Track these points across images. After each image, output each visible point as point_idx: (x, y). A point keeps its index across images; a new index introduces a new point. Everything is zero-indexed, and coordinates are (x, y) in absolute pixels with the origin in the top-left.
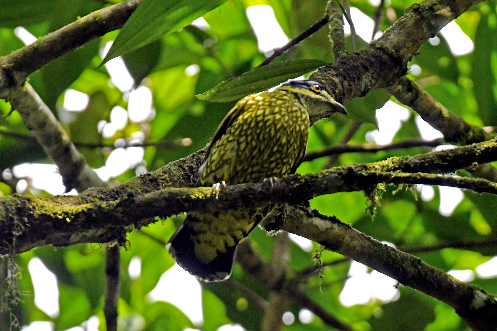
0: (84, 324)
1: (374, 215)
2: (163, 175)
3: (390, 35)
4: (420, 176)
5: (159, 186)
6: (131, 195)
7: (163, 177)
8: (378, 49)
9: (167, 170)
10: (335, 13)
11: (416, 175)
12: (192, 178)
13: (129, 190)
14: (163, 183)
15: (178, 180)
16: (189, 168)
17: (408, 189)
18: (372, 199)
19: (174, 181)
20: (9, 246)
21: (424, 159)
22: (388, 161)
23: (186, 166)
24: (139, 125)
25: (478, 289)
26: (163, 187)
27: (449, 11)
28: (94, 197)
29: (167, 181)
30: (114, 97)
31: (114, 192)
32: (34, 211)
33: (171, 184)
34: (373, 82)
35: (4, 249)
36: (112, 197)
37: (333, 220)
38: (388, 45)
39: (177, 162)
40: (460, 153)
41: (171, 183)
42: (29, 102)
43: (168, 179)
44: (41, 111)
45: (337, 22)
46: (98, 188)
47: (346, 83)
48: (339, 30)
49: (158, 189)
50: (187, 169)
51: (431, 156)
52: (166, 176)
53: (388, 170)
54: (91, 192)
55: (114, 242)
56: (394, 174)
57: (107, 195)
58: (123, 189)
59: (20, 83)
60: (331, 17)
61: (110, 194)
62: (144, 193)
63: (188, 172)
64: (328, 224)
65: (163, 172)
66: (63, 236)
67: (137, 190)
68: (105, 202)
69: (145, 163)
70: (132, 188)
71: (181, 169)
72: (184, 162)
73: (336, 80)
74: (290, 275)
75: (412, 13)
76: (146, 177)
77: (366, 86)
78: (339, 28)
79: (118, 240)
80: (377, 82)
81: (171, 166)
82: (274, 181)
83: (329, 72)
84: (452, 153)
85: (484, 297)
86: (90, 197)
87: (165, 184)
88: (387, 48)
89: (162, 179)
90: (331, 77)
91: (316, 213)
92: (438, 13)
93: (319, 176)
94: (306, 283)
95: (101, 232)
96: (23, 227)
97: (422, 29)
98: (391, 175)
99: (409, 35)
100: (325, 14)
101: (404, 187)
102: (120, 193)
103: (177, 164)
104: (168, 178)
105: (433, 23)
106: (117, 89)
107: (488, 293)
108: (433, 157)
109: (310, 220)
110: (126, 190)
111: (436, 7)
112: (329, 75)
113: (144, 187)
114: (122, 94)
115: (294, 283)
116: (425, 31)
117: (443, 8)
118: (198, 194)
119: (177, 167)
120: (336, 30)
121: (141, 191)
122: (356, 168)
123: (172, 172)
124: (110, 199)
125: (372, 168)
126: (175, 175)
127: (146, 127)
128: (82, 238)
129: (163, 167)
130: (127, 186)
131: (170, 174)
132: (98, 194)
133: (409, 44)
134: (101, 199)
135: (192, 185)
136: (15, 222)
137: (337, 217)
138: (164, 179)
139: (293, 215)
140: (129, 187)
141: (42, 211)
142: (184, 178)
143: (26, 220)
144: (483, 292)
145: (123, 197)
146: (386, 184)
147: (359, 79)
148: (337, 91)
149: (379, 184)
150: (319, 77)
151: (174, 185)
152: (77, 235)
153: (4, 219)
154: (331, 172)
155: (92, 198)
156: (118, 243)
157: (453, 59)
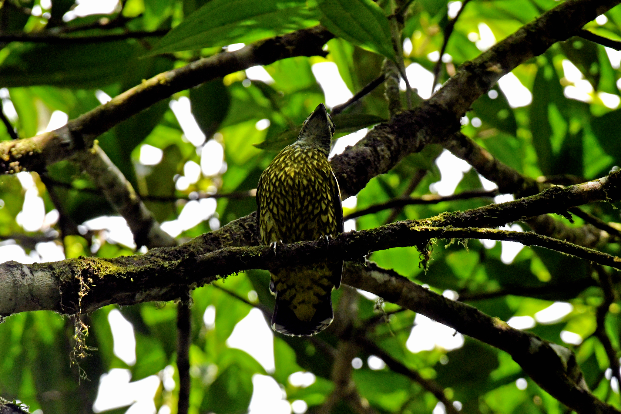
0: (160, 373)
1: (427, 269)
2: (224, 234)
3: (443, 92)
4: (470, 230)
5: (220, 244)
6: (192, 255)
7: (224, 236)
8: (431, 106)
9: (228, 229)
10: (391, 72)
11: (467, 230)
12: (252, 236)
13: (192, 250)
14: (224, 242)
15: (239, 239)
16: (249, 227)
17: (460, 243)
18: (425, 253)
19: (236, 239)
20: (76, 306)
21: (475, 214)
22: (440, 217)
23: (247, 225)
24: (211, 179)
25: (534, 336)
26: (225, 246)
27: (499, 68)
28: (158, 257)
29: (228, 239)
30: (187, 152)
31: (176, 252)
32: (98, 272)
33: (232, 243)
34: (428, 138)
35: (70, 309)
36: (174, 257)
37: (391, 273)
38: (442, 102)
39: (238, 221)
40: (509, 208)
41: (232, 241)
42: (98, 164)
43: (229, 238)
44: (110, 172)
45: (392, 81)
46: (162, 248)
47: (401, 140)
48: (395, 88)
49: (220, 248)
50: (247, 227)
51: (481, 211)
52: (228, 234)
53: (440, 225)
54: (155, 252)
55: (178, 300)
56: (445, 229)
57: (170, 255)
58: (185, 248)
59: (89, 145)
60: (387, 75)
61: (172, 253)
62: (206, 252)
63: (248, 230)
64: (386, 277)
65: (224, 231)
66: (128, 296)
67: (199, 249)
68: (167, 262)
69: (218, 215)
70: (194, 247)
71: (241, 228)
72: (244, 220)
73: (392, 137)
74: (357, 324)
75: (464, 71)
76: (208, 236)
77: (421, 142)
78: (394, 86)
79: (181, 298)
80: (431, 138)
81: (232, 224)
82: (330, 238)
83: (385, 129)
84: (501, 207)
85: (539, 343)
86: (153, 258)
87: (227, 242)
88: (440, 105)
89: (223, 238)
90: (386, 135)
91: (374, 267)
92: (490, 69)
93: (373, 232)
94: (373, 331)
95: (164, 290)
96: (88, 288)
97: (474, 86)
98: (442, 230)
99: (461, 92)
100: (381, 73)
101: (456, 242)
102: (183, 252)
103: (237, 222)
104: (229, 236)
105: (484, 79)
106: (190, 144)
107: (543, 339)
108: (483, 211)
109: (369, 273)
110: (188, 249)
111: (487, 65)
112: (384, 133)
113: (206, 246)
114: (195, 148)
115: (361, 332)
116: (477, 87)
117: (494, 64)
118: (257, 252)
119: (238, 226)
120: (391, 88)
121: (203, 250)
122: (408, 224)
123: (233, 231)
124: (173, 258)
125: (425, 224)
126: (236, 234)
127: (218, 181)
128: (146, 297)
129: (225, 226)
130: (190, 245)
131: (231, 233)
132: (162, 254)
133: (462, 101)
134: (164, 259)
135: (253, 243)
136: (81, 283)
137: (395, 270)
138: (225, 238)
139: (351, 268)
140: (191, 247)
141: (106, 272)
142: (244, 237)
143: (91, 280)
144: (538, 338)
145: (184, 256)
146: (438, 239)
147: (414, 136)
148: (393, 148)
149: (432, 239)
150: (374, 135)
151: (235, 244)
152: (142, 294)
153: (70, 281)
154: (385, 228)
155: (155, 258)
156: (182, 301)
157: (511, 112)
